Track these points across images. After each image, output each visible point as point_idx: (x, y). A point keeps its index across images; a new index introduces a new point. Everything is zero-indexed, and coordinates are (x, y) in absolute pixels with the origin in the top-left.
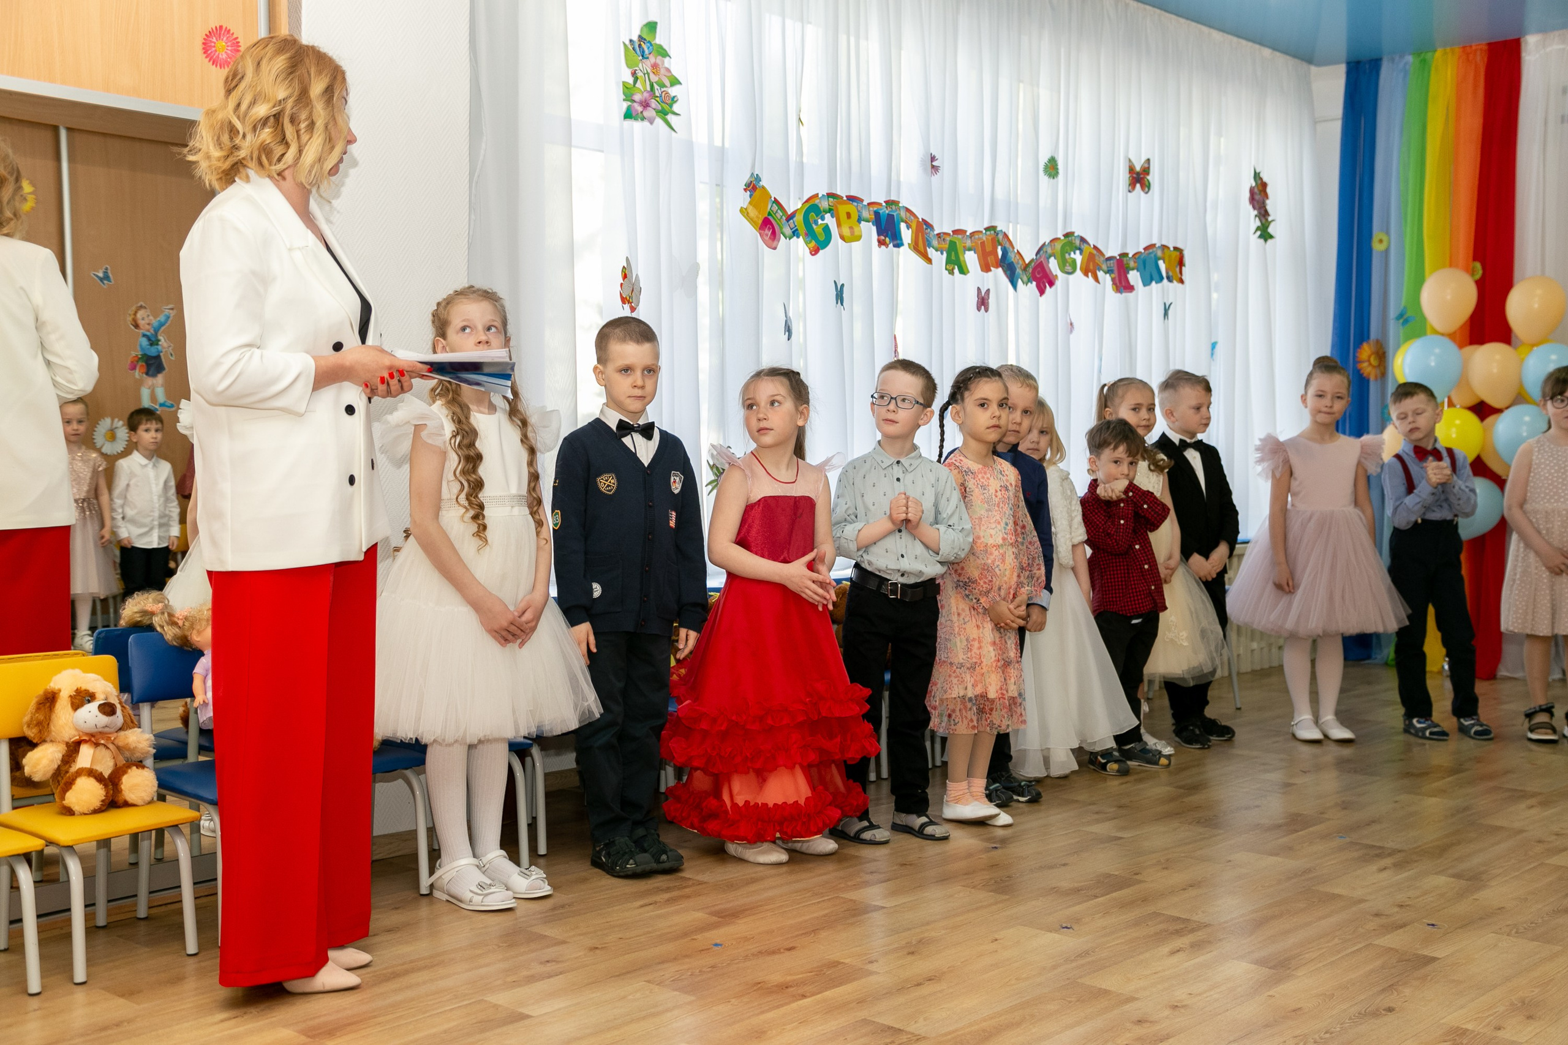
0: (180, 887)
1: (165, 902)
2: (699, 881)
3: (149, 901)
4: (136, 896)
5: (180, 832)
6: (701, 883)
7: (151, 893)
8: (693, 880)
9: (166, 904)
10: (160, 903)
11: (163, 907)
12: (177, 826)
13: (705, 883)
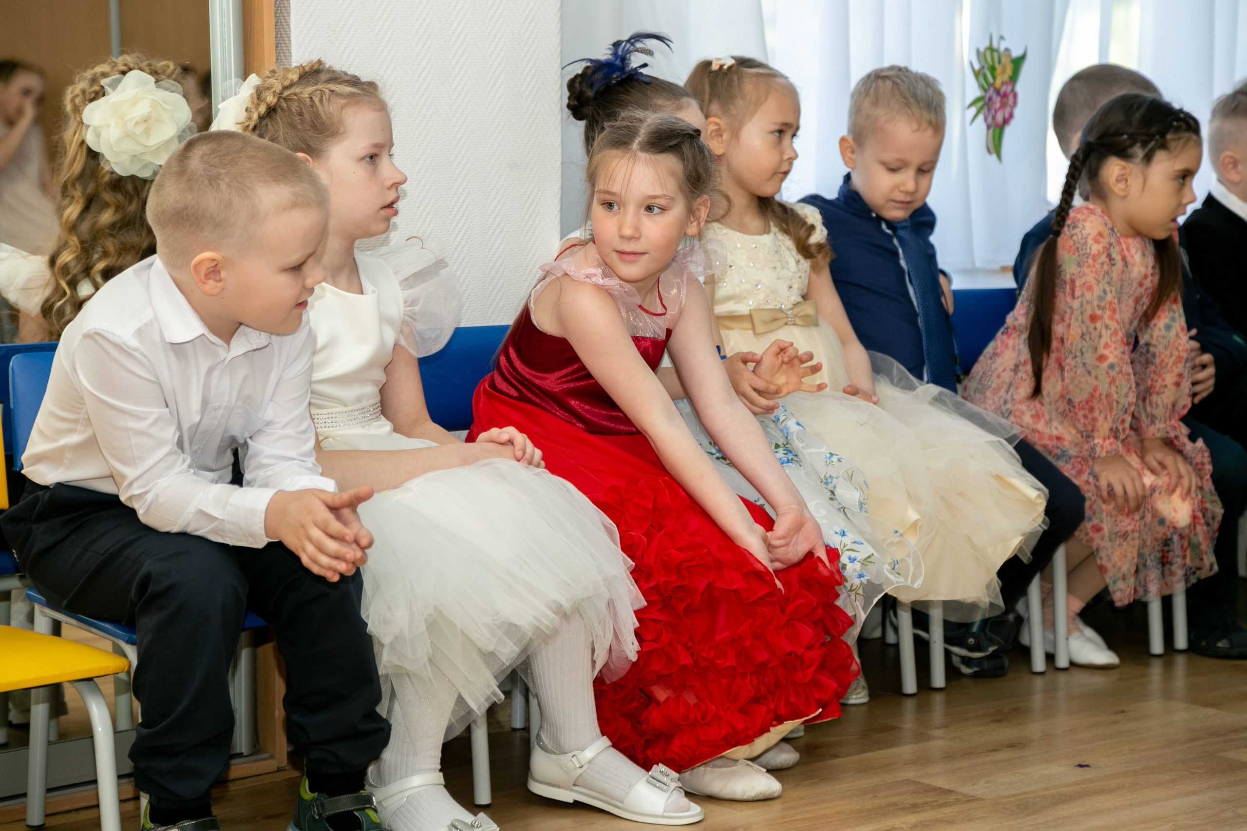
0: (95, 782)
1: (75, 806)
2: (965, 795)
3: (46, 805)
4: (25, 795)
5: (97, 690)
6: (970, 799)
7: (48, 790)
8: (957, 793)
9: (77, 810)
10: (68, 807)
11: (74, 814)
12: (90, 679)
13: (979, 799)
